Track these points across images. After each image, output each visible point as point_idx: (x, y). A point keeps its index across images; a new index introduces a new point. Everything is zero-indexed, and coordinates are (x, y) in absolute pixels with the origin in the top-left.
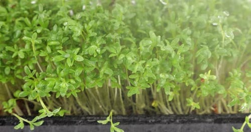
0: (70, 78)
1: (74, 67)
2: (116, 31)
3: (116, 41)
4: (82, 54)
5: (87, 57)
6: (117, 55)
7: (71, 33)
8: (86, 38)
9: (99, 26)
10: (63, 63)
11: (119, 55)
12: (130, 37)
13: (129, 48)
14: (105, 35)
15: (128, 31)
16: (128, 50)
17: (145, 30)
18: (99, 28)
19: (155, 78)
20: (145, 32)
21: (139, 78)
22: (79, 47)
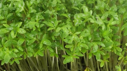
0: (13, 48)
1: (17, 38)
2: (54, 8)
3: (53, 16)
4: (24, 27)
5: (28, 30)
6: (54, 28)
7: (14, 9)
8: (27, 14)
9: (38, 4)
10: (7, 35)
11: (56, 28)
12: (65, 13)
13: (65, 23)
14: (44, 11)
15: (64, 8)
16: (64, 24)
17: (78, 7)
18: (38, 5)
19: (88, 48)
20: (78, 9)
21: (74, 48)
22: (21, 21)
